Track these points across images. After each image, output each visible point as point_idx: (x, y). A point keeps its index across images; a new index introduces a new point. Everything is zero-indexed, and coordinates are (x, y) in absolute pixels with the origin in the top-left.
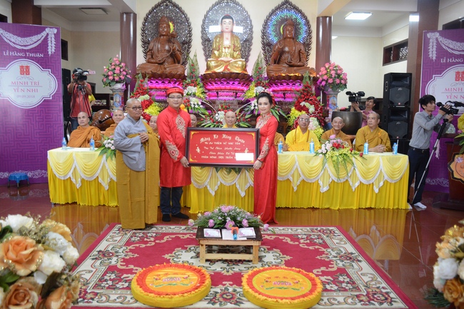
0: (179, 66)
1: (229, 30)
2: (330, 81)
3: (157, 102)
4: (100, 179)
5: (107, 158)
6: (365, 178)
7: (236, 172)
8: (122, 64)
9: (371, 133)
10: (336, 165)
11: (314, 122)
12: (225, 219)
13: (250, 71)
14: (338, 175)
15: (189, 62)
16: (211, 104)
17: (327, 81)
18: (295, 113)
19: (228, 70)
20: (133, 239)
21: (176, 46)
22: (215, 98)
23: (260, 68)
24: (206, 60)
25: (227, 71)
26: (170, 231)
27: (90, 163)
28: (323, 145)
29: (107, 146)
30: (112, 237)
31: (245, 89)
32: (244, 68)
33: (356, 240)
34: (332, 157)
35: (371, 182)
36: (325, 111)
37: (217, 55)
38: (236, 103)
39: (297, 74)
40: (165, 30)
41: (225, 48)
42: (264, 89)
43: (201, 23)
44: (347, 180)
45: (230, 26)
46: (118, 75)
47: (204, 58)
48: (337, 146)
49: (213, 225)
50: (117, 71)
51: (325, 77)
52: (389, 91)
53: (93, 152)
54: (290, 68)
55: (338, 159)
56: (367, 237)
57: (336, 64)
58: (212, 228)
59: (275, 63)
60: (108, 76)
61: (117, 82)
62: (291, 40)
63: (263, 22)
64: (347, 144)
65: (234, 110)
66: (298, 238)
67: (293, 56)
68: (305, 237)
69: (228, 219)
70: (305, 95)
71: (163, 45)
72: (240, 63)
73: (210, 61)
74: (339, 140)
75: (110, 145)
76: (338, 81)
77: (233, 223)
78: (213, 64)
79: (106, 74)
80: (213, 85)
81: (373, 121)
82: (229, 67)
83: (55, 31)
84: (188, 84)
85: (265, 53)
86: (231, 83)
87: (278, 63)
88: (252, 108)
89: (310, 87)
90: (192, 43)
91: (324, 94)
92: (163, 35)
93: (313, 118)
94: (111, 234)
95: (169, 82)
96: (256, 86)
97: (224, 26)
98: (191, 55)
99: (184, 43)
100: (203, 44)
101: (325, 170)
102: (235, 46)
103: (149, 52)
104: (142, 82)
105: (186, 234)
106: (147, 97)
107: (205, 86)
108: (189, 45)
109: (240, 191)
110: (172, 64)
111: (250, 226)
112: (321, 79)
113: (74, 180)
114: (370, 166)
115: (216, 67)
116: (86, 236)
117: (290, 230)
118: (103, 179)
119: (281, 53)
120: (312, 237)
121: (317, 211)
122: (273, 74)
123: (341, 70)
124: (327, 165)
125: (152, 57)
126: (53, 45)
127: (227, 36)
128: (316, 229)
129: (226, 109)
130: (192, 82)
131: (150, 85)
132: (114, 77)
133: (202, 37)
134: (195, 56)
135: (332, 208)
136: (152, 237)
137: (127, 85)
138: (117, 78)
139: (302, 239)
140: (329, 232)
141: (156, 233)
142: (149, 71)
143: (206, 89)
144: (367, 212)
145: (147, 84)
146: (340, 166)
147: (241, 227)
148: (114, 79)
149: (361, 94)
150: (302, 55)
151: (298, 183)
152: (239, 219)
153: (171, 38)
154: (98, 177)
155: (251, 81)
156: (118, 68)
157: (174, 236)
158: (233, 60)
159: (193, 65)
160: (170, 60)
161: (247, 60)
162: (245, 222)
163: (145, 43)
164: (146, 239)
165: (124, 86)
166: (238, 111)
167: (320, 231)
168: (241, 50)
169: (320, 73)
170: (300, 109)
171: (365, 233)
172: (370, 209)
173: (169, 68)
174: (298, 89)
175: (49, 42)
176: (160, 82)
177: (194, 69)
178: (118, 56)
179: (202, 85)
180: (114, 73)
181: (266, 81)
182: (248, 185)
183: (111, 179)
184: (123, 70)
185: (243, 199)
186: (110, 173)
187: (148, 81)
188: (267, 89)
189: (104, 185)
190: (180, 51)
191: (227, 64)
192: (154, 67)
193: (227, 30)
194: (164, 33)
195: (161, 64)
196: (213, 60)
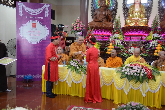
0: (110, 23)
1: (139, 2)
3: (98, 42)
4: (67, 82)
7: (140, 82)
8: (81, 22)
13: (150, 25)
15: (116, 21)
16: (127, 43)
19: (137, 24)
21: (109, 12)
22: (129, 40)
23: (156, 23)
24: (125, 20)
29: (71, 64)
31: (147, 35)
32: (147, 23)
37: (131, 17)
38: (141, 43)
40: (103, 4)
41: (136, 12)
42: (158, 35)
45: (139, 0)
46: (79, 28)
47: (124, 18)
50: (78, 26)
60: (74, 28)
61: (78, 31)
65: (140, 47)
71: (102, 12)
72: (144, 20)
73: (127, 20)
75: (73, 64)
78: (129, 21)
79: (73, 27)
80: (128, 33)
82: (138, 23)
83: (49, 6)
84: (115, 33)
85: (160, 14)
86: (139, 32)
88: (151, 46)
90: (117, 10)
92: (102, 7)
95: (105, 32)
96: (153, 33)
98: (117, 17)
99: (113, 10)
100: (124, 11)
102: (141, 11)
103: (94, 16)
104: (90, 31)
107: (123, 33)
108: (116, 12)
109: (142, 93)
110: (106, 22)
115: (130, 23)
118: (69, 81)
125: (96, 18)
126: (48, 13)
127: (137, 6)
130: (117, 31)
131: (95, 33)
132: (76, 28)
133: (123, 7)
134: (119, 17)
137: (83, 33)
138: (78, 29)
142: (94, 26)
143: (124, 35)
145: (93, 33)
148: (76, 30)
153: (106, 8)
154: (66, 80)
155: (150, 31)
156: (78, 24)
158: (140, 19)
159: (117, 22)
160: (105, 20)
161: (148, 19)
163: (93, 11)
165: (82, 33)
166: (142, 48)
168: (145, 13)
175: (46, 11)
176: (100, 31)
177: (118, 25)
178: (79, 18)
179: (122, 33)
180: (77, 27)
181: (160, 31)
182: (148, 90)
183: (73, 81)
184: (81, 25)
185: (144, 98)
186: (72, 79)
187: (94, 31)
188: (161, 35)
189: (69, 84)
190: (111, 15)
191: (137, 21)
192: (97, 24)
193: (137, 2)
194: (103, 6)
195: (100, 22)
196: (129, 20)
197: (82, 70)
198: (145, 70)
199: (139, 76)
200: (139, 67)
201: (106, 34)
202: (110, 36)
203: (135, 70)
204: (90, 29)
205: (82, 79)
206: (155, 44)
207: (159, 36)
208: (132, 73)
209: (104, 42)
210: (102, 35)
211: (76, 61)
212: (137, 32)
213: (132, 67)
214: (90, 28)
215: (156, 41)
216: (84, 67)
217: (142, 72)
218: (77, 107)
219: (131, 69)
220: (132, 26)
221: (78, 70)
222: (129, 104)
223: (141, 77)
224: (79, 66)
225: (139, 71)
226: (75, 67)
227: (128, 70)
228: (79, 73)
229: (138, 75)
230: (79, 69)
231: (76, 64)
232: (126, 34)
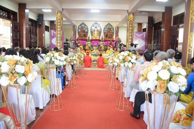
0: (86, 37)
2: (117, 41)
3: (82, 45)
13: (101, 39)
22: (93, 44)
31: (99, 42)
32: (99, 38)
37: (94, 35)
38: (97, 45)
43: (90, 28)
50: (73, 38)
54: (109, 38)
57: (119, 37)
62: (109, 32)
63: (104, 28)
67: (110, 35)
70: (111, 44)
71: (82, 33)
76: (119, 41)
78: (93, 37)
79: (70, 39)
82: (96, 38)
84: (88, 41)
85: (104, 34)
87: (107, 37)
88: (101, 46)
96: (102, 42)
98: (88, 35)
99: (87, 32)
100: (91, 32)
102: (97, 33)
103: (79, 35)
106: (80, 44)
107: (91, 42)
119: (107, 35)
122: (105, 39)
123: (120, 39)
127: (96, 31)
129: (95, 46)
153: (84, 32)
160: (84, 36)
163: (79, 32)
165: (74, 42)
168: (99, 34)
170: (110, 46)
173: (84, 38)
176: (82, 41)
177: (89, 38)
181: (104, 41)
188: (104, 43)
190: (86, 34)
192: (80, 38)
195: (82, 37)
201: (84, 42)
202: (86, 43)
209: (84, 45)
212: (96, 41)
232: (92, 42)
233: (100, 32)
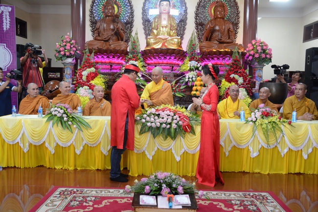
0: (122, 43)
1: (166, 11)
2: (257, 56)
3: (102, 74)
4: (47, 144)
5: (53, 124)
6: (294, 145)
7: (172, 138)
8: (73, 41)
9: (299, 102)
10: (266, 132)
11: (243, 92)
12: (161, 186)
14: (268, 141)
15: (132, 39)
17: (253, 56)
18: (225, 84)
19: (165, 46)
20: (72, 204)
21: (120, 26)
23: (194, 45)
24: (146, 38)
25: (164, 48)
26: (109, 195)
27: (38, 129)
28: (253, 113)
29: (53, 113)
30: (52, 201)
31: (180, 63)
32: (180, 44)
33: (287, 204)
34: (261, 125)
35: (300, 149)
36: (252, 82)
37: (156, 33)
38: (172, 75)
39: (226, 50)
40: (111, 11)
41: (163, 27)
42: (197, 63)
43: (142, 5)
44: (276, 146)
45: (167, 8)
46: (69, 51)
47: (144, 36)
48: (266, 115)
49: (149, 191)
50: (68, 47)
51: (252, 52)
52: (311, 64)
53: (41, 119)
54: (220, 45)
55: (267, 127)
56: (297, 201)
57: (262, 41)
58: (148, 194)
59: (207, 41)
60: (60, 52)
61: (68, 57)
62: (221, 20)
63: (196, 5)
64: (275, 112)
65: (170, 82)
66: (232, 204)
67: (222, 33)
68: (238, 202)
69: (164, 186)
70: (235, 68)
71: (108, 25)
72: (176, 40)
73: (150, 39)
74: (268, 109)
75: (56, 113)
76: (263, 56)
77: (168, 190)
78: (152, 41)
79: (58, 50)
80: (152, 60)
81: (300, 92)
82: (166, 44)
83: (10, 9)
84: (130, 59)
85: (198, 31)
86: (168, 58)
87: (210, 40)
88: (187, 80)
89: (239, 61)
90: (134, 23)
91: (250, 67)
92: (109, 16)
93: (242, 89)
94: (52, 198)
95: (114, 57)
96: (190, 61)
97: (162, 7)
98: (133, 34)
99: (127, 23)
100: (144, 24)
101: (255, 137)
102: (171, 26)
104: (88, 56)
105: (123, 198)
106: (93, 69)
107: (145, 60)
108: (131, 25)
109: (175, 156)
110: (115, 41)
111: (185, 193)
112: (248, 54)
113: (22, 145)
114: (299, 133)
115: (155, 43)
116: (32, 197)
117: (223, 195)
118: (50, 144)
119: (212, 31)
120: (245, 203)
121: (247, 176)
122: (205, 50)
123: (266, 45)
124: (256, 132)
125: (99, 35)
126: (8, 22)
127: (164, 16)
128: (249, 195)
130: (134, 57)
131: (96, 59)
132: (65, 52)
133: (143, 18)
134: (137, 34)
135: (262, 173)
136: (91, 201)
137: (76, 60)
138: (67, 54)
139: (236, 205)
140: (261, 198)
141: (96, 197)
142: (95, 47)
143: (146, 63)
144: (297, 177)
145: (93, 59)
146: (269, 133)
147: (177, 194)
149: (286, 67)
150: (231, 34)
151: (230, 149)
152: (174, 186)
153: (115, 18)
155: (185, 56)
156: (68, 44)
157: (112, 201)
158: (170, 38)
159: (134, 42)
160: (115, 38)
161: (182, 38)
162: (180, 189)
163: (93, 23)
164: (85, 204)
165: (74, 61)
166: (173, 83)
167: (252, 197)
168: (176, 29)
169: (247, 49)
170: (230, 80)
171: (295, 198)
172: (299, 174)
173: (114, 45)
174: (227, 63)
175: (4, 19)
176: (105, 57)
177: (136, 46)
178: (68, 34)
179: (142, 59)
180: (65, 49)
181: (199, 57)
182: (183, 150)
183: (57, 144)
184: (73, 47)
185: (179, 163)
186: (56, 139)
187: (95, 55)
188: (200, 63)
189: (50, 149)
190: (123, 30)
191: (165, 41)
192: (100, 44)
193: (164, 11)
194: (110, 14)
195: (107, 41)
196: (152, 38)
197: (73, 122)
198: (179, 117)
199: (170, 127)
200: (170, 113)
201: (115, 60)
202: (122, 64)
203: (163, 118)
204: (88, 52)
205: (74, 138)
206: (193, 77)
207: (199, 65)
208: (159, 124)
209: (113, 74)
210: (110, 63)
211: (63, 108)
212: (165, 58)
213: (159, 114)
214: (87, 50)
215: (195, 72)
216: (78, 117)
217: (175, 121)
218: (64, 189)
219: (156, 117)
220: (158, 49)
221: (66, 123)
222: (153, 176)
223: (172, 130)
224: (68, 116)
225: (169, 121)
226: (61, 118)
227: (152, 119)
228: (68, 128)
229: (168, 126)
230: (68, 121)
231: (62, 111)
232: (149, 62)
233: (183, 22)
